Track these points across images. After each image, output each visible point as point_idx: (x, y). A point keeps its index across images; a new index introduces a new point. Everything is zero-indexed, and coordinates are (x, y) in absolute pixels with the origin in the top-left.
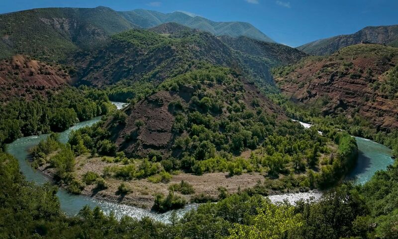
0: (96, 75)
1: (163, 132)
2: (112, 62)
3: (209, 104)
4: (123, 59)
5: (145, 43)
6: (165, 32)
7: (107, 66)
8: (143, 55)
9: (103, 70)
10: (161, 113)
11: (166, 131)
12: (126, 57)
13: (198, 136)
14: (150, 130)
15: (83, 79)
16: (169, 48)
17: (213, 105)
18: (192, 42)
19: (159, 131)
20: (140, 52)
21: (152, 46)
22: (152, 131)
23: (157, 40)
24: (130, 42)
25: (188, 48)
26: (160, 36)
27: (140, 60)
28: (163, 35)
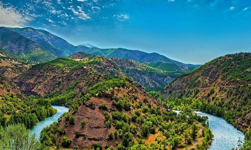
0: (39, 87)
1: (98, 128)
2: (48, 78)
3: (123, 105)
4: (55, 76)
5: (67, 66)
6: (76, 58)
7: (46, 81)
8: (67, 73)
9: (43, 84)
10: (95, 114)
11: (101, 127)
12: (57, 75)
13: (121, 129)
14: (91, 128)
15: (32, 91)
16: (83, 67)
17: (125, 105)
18: (95, 63)
19: (96, 128)
20: (65, 72)
21: (72, 67)
22: (92, 128)
23: (73, 63)
24: (58, 66)
25: (93, 67)
26: (75, 61)
27: (65, 76)
28: (76, 60)
